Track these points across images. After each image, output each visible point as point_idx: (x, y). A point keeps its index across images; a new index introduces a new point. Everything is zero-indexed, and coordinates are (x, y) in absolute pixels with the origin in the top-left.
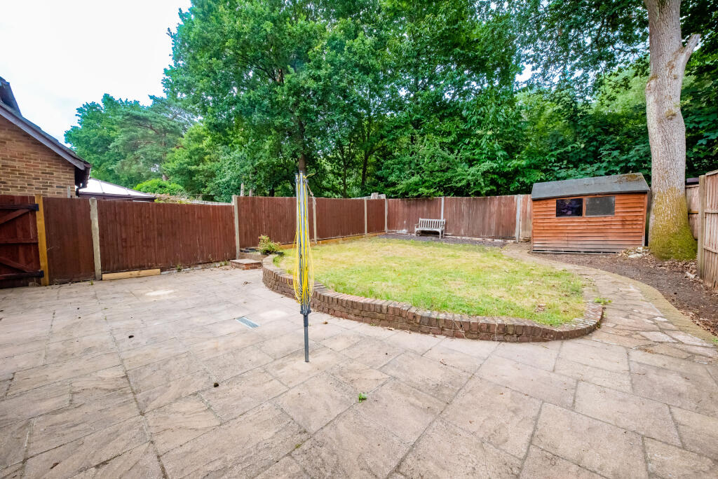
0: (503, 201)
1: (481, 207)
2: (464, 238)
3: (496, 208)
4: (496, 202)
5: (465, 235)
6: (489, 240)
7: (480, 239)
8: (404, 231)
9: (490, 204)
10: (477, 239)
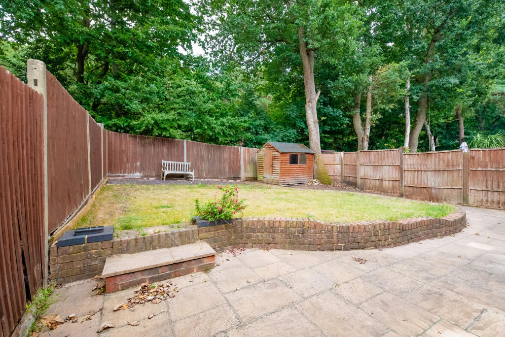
0: (232, 150)
1: (217, 153)
2: (206, 180)
3: (228, 155)
4: (228, 151)
5: (206, 178)
6: (225, 180)
7: (219, 180)
8: (138, 175)
9: (223, 151)
10: (216, 180)
